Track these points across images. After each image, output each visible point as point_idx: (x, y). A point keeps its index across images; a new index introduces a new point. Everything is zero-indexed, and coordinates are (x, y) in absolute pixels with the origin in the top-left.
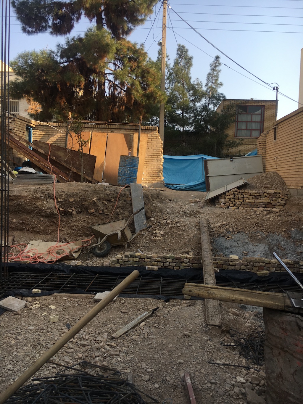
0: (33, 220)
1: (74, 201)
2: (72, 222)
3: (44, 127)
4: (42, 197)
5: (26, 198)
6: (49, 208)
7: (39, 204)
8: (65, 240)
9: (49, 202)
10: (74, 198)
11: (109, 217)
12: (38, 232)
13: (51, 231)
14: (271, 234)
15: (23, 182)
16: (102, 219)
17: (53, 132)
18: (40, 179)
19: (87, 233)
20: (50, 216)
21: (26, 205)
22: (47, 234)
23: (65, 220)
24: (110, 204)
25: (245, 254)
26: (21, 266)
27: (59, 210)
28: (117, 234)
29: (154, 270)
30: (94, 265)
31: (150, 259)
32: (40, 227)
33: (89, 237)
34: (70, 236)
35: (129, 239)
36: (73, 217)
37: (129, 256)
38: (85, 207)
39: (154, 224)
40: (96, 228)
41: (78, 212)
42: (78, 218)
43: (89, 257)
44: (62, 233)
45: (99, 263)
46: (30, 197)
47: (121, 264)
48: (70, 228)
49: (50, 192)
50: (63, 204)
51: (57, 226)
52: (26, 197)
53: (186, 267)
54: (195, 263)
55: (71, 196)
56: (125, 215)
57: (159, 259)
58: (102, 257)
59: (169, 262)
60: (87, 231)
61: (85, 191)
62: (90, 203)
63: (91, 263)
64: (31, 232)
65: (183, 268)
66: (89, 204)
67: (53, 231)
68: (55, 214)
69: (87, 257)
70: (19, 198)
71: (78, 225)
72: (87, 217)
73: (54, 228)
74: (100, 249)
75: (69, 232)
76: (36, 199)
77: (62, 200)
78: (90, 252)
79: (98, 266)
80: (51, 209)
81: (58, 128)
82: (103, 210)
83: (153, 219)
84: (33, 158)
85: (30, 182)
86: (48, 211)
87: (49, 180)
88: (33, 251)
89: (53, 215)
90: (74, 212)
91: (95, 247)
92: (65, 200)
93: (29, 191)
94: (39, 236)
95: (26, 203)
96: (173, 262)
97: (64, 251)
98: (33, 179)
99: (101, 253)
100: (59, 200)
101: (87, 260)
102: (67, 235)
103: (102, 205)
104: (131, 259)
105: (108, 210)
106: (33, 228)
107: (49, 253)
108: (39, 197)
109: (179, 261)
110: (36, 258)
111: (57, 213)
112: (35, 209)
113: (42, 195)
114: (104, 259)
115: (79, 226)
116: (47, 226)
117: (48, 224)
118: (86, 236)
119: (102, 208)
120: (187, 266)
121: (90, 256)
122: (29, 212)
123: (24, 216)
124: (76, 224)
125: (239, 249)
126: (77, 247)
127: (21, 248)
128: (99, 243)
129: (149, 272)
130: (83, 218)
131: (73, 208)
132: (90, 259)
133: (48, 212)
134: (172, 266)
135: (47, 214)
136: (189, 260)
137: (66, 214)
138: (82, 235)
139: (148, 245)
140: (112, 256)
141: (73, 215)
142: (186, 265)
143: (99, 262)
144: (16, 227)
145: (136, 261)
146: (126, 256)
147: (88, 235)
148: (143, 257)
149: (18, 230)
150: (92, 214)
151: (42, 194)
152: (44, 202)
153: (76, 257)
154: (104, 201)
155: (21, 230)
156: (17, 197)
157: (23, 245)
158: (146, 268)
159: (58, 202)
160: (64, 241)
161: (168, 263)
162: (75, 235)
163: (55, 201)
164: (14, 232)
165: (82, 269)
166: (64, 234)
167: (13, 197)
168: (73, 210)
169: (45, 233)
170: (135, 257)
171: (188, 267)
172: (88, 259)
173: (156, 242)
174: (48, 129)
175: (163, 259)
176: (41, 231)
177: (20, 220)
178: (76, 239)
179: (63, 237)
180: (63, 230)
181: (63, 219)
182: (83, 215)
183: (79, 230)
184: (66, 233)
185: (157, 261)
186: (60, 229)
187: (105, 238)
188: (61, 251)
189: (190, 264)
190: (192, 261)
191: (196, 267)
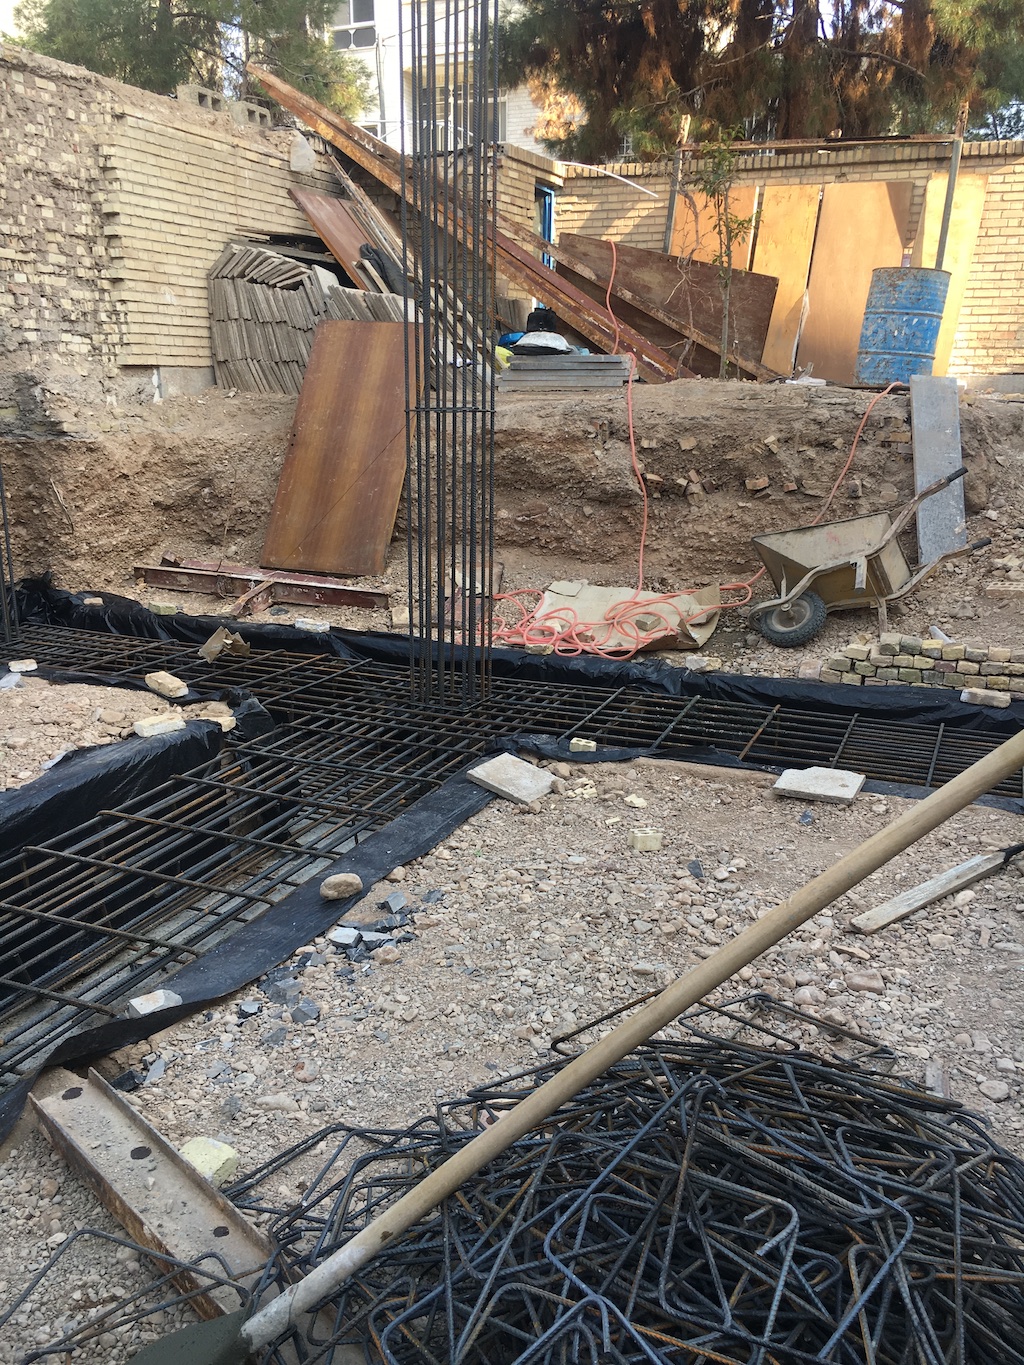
0: (559, 512)
1: (698, 447)
2: (686, 523)
3: (594, 183)
4: (590, 433)
5: (540, 439)
6: (613, 474)
7: (578, 458)
8: (663, 581)
9: (612, 451)
10: (694, 435)
11: (820, 506)
12: (574, 555)
13: (618, 550)
15: (529, 384)
16: (792, 514)
17: (622, 198)
18: (583, 373)
19: (739, 560)
20: (615, 500)
21: (539, 464)
22: (603, 562)
23: (662, 514)
24: (826, 458)
26: (528, 660)
27: (645, 480)
28: (851, 568)
29: (995, 704)
30: (766, 674)
31: (979, 662)
32: (583, 537)
33: (743, 575)
34: (679, 570)
35: (894, 587)
36: (690, 505)
37: (897, 648)
38: (735, 469)
39: (996, 535)
40: (774, 543)
41: (706, 486)
42: (706, 508)
43: (746, 646)
44: (654, 557)
45: (780, 668)
46: (550, 434)
47: (864, 677)
48: (681, 541)
49: (618, 416)
50: (659, 460)
51: (636, 535)
52: (541, 434)
55: (686, 430)
56: (883, 497)
57: (1019, 666)
58: (793, 647)
60: (740, 553)
61: (736, 409)
62: (754, 453)
63: (754, 665)
64: (553, 552)
66: (751, 456)
67: (624, 551)
68: (629, 494)
69: (739, 644)
70: (518, 438)
71: (706, 534)
72: (741, 504)
73: (625, 539)
74: (787, 618)
75: (677, 556)
76: (571, 440)
77: (654, 444)
78: (749, 629)
79: (776, 676)
80: (619, 475)
81: (642, 181)
82: (799, 481)
83: (993, 514)
84: (558, 300)
85: (550, 384)
86: (610, 485)
87: (612, 373)
88: (562, 614)
89: (624, 496)
90: (695, 488)
91: (768, 613)
92: (665, 445)
93: (547, 416)
94: (579, 565)
95: (539, 457)
97: (659, 618)
98: (559, 373)
99: (790, 632)
100: (645, 444)
101: (738, 655)
102: (671, 565)
103: (798, 461)
104: (903, 659)
105: (818, 480)
106: (559, 539)
107: (611, 622)
108: (580, 434)
110: (571, 637)
111: (639, 491)
112: (566, 476)
113: (591, 429)
114: (799, 655)
115: (711, 537)
116: (606, 534)
117: (609, 528)
118: (734, 572)
119: (796, 473)
121: (749, 642)
122: (546, 486)
123: (533, 500)
124: (700, 529)
126: (705, 607)
127: (526, 603)
128: (784, 598)
129: (974, 710)
130: (726, 510)
131: (692, 474)
132: (748, 651)
133: (608, 488)
135: (604, 492)
137: (670, 493)
138: (721, 566)
139: (970, 612)
140: (827, 644)
141: (689, 498)
143: (783, 663)
144: (508, 535)
145: (922, 670)
146: (885, 649)
147: (739, 570)
148: (952, 657)
149: (513, 543)
150: (759, 495)
151: (591, 423)
152: (597, 453)
153: (701, 642)
154: (805, 448)
155: (521, 546)
156: (514, 436)
157: (530, 594)
158: (964, 697)
159: (642, 451)
160: (657, 585)
162: (698, 568)
163: (631, 449)
164: (502, 551)
165: (722, 685)
166: (661, 563)
167: (501, 435)
168: (690, 481)
169: (599, 556)
170: (921, 654)
172: (742, 650)
173: (1005, 602)
174: (605, 191)
176: (584, 549)
177: (520, 511)
178: (698, 582)
179: (656, 573)
180: (655, 550)
181: (656, 512)
182: (724, 498)
183: (711, 551)
184: (665, 558)
185: (1007, 672)
186: (645, 546)
187: (805, 582)
188: (649, 621)
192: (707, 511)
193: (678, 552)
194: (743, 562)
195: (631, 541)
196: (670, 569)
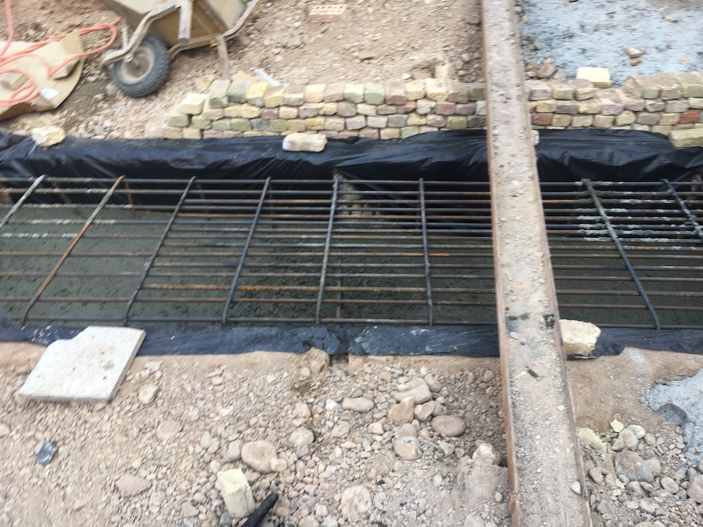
8: (37, 27)
25: (633, 57)
29: (312, 149)
30: (115, 134)
31: (298, 106)
34: (52, 12)
35: (228, 23)
37: (225, 101)
45: (131, 124)
47: (202, 131)
53: (424, 130)
54: (455, 115)
57: (331, 107)
58: (145, 97)
59: (366, 116)
63: (108, 123)
65: (414, 132)
79: (127, 135)
96: (378, 114)
99: (137, 84)
101: (96, 111)
102: (43, 8)
104: (233, 110)
109: (401, 109)
114: (150, 105)
120: (426, 125)
121: (108, 94)
126: (68, 56)
128: (126, 48)
129: (294, 157)
132: (106, 106)
134: (373, 128)
136: (433, 104)
142: (423, 121)
143: (134, 119)
145: (250, 119)
146: (214, 103)
148: (274, 104)
153: (57, 103)
158: (286, 145)
161: (360, 119)
166: (34, 6)
170: (247, 103)
171: (430, 129)
172: (101, 105)
173: (326, 26)
175: (343, 105)
178: (70, 23)
185: (321, 113)
187: (141, 29)
189: (439, 118)
190: (446, 107)
191: (457, 127)
196: (43, 12)
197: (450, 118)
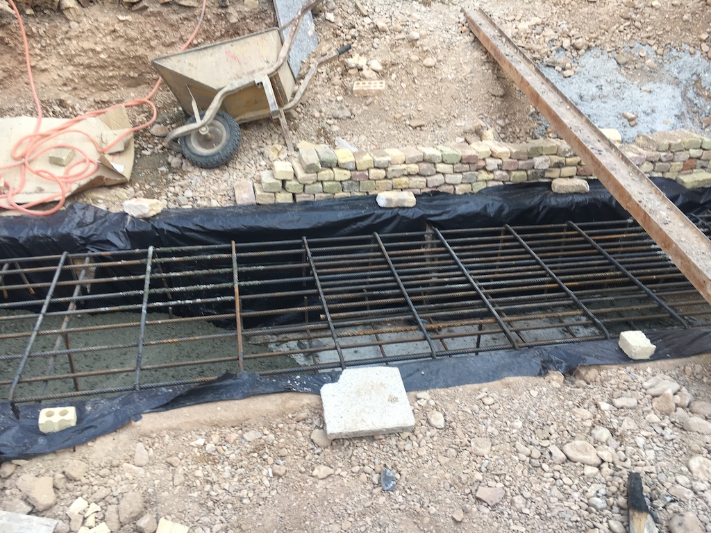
2: (69, 39)
8: (62, 103)
11: (195, 16)
14: (674, 52)
16: (172, 25)
19: (132, 74)
23: (41, 32)
25: (630, 120)
30: (204, 203)
31: (385, 168)
33: (141, 89)
34: (75, 89)
35: (288, 97)
36: (68, 20)
37: (318, 164)
42: (86, 23)
43: (171, 169)
44: (44, 78)
45: (215, 193)
47: (294, 195)
48: (70, 59)
51: (20, 58)
53: (491, 184)
54: (518, 170)
57: (414, 168)
59: (443, 174)
60: (134, 68)
63: (189, 193)
65: (482, 186)
67: (10, 75)
69: (164, 170)
71: (93, 51)
72: (121, 18)
73: (7, 61)
74: (206, 141)
75: (68, 75)
78: (167, 150)
79: (215, 204)
83: (330, 16)
91: (185, 137)
96: (455, 172)
97: (73, 152)
99: (214, 155)
101: (168, 182)
102: (65, 85)
104: (326, 174)
107: (22, 162)
109: (473, 167)
111: (9, 10)
114: (226, 175)
115: (99, 53)
118: (129, 86)
120: (493, 180)
121: (173, 165)
124: (86, 45)
125: (606, 106)
126: (116, 132)
128: (199, 122)
129: (392, 213)
130: (107, 24)
132: (177, 177)
134: (449, 184)
136: (500, 162)
138: (116, 82)
139: (348, 113)
140: (246, 159)
141: (66, 13)
142: (491, 176)
143: (215, 188)
145: (341, 181)
146: (310, 168)
147: (134, 83)
150: (135, 7)
153: (127, 176)
158: (381, 203)
160: (57, 109)
161: (440, 177)
162: (93, 85)
165: (171, 229)
166: (53, 82)
170: (338, 165)
171: (496, 184)
172: (171, 176)
173: (370, 100)
175: (424, 166)
178: (97, 99)
179: (52, 94)
180: (44, 71)
181: (34, 29)
182: (102, 11)
183: (102, 67)
184: (56, 77)
186: (33, 67)
187: (216, 104)
188: (64, 154)
189: (505, 173)
190: (510, 164)
191: (518, 181)
192: (88, 26)
193: (68, 71)
194: (136, 75)
195: (14, 63)
196: (65, 88)
197: (514, 173)
